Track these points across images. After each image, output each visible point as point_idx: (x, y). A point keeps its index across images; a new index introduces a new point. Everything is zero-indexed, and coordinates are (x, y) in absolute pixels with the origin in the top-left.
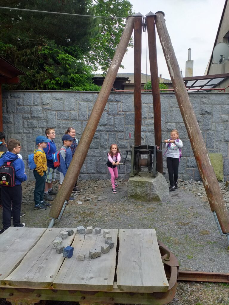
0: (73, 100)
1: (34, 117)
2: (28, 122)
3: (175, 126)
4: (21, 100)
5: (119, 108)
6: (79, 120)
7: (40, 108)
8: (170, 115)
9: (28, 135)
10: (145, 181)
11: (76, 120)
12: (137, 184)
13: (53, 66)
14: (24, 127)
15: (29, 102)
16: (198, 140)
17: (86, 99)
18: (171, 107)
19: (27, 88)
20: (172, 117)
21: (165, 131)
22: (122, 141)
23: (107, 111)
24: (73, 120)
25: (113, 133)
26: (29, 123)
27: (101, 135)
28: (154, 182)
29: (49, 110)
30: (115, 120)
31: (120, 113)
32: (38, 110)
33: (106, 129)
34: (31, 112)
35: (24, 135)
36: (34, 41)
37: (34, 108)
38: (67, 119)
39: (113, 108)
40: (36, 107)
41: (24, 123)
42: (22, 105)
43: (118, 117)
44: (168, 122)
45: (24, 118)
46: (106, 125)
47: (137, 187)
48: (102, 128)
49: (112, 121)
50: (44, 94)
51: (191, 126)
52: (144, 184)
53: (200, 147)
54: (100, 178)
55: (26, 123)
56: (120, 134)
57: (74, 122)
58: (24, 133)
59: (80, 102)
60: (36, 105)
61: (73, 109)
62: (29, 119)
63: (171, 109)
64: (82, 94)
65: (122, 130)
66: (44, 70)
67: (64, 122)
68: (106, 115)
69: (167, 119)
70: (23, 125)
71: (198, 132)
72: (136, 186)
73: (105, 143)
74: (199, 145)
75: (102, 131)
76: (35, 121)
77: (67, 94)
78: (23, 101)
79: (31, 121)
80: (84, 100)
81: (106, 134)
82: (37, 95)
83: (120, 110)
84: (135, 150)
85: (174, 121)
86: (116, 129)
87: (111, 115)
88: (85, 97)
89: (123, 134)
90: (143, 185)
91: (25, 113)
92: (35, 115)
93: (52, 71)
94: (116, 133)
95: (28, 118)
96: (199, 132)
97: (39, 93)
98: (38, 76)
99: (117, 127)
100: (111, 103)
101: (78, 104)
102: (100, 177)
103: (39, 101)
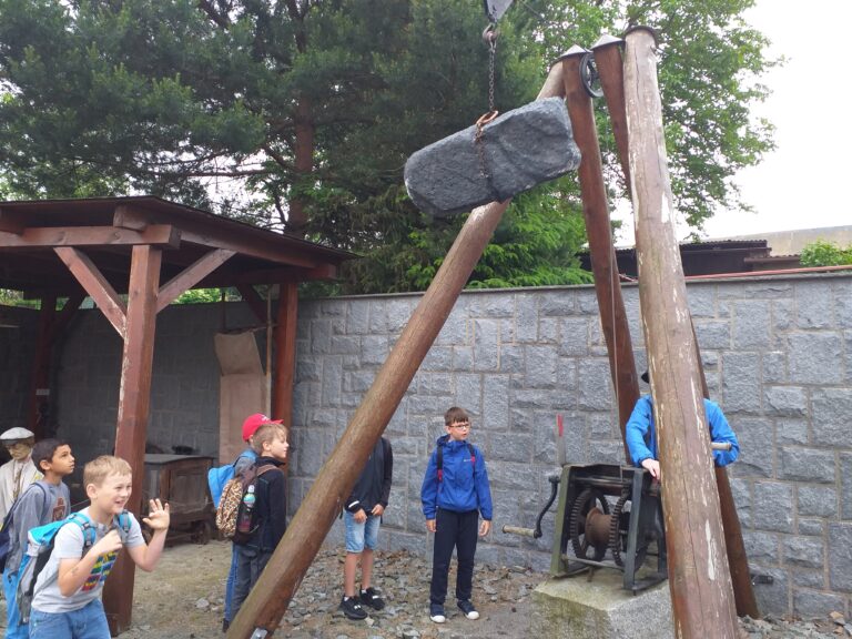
0: (461, 315)
1: (367, 363)
2: (353, 377)
3: (802, 397)
4: (343, 321)
5: (593, 333)
6: (475, 372)
7: (381, 340)
8: (780, 358)
10: (585, 603)
11: (467, 371)
14: (343, 391)
15: (359, 326)
17: (496, 312)
18: (781, 328)
20: (787, 364)
21: (761, 413)
26: (356, 381)
32: (376, 345)
34: (362, 350)
35: (343, 412)
37: (369, 340)
39: (574, 335)
40: (374, 337)
41: (344, 380)
42: (344, 331)
43: (589, 362)
45: (346, 368)
46: (550, 387)
48: (540, 396)
49: (571, 374)
50: (394, 302)
55: (348, 379)
56: (597, 417)
57: (460, 377)
58: (344, 406)
59: (480, 321)
60: (374, 333)
61: (460, 342)
62: (356, 369)
63: (780, 334)
64: (485, 298)
65: (604, 405)
67: (436, 377)
69: (769, 372)
70: (343, 386)
73: (548, 447)
75: (539, 407)
76: (369, 376)
78: (347, 322)
80: (490, 314)
81: (552, 417)
82: (377, 306)
83: (595, 340)
86: (582, 401)
87: (567, 356)
89: (609, 420)
91: (349, 353)
92: (369, 358)
94: (583, 413)
95: (354, 365)
97: (383, 302)
99: (586, 393)
100: (568, 320)
101: (474, 325)
103: (381, 322)
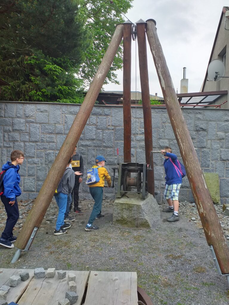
0: (58, 112)
1: (16, 130)
2: (9, 135)
3: (168, 143)
4: (3, 112)
5: (108, 122)
6: (65, 134)
7: (22, 121)
8: (163, 131)
9: (9, 149)
10: (133, 203)
11: (62, 134)
12: (124, 207)
13: (39, 77)
14: (4, 140)
15: (11, 114)
16: (191, 158)
17: (73, 112)
18: (163, 123)
19: (11, 99)
20: (164, 133)
21: (157, 147)
22: (111, 157)
23: (95, 125)
24: (58, 133)
25: (101, 149)
26: (10, 137)
27: (88, 151)
28: (143, 205)
29: (32, 122)
30: (104, 135)
31: (109, 127)
32: (20, 123)
33: (94, 144)
34: (13, 125)
35: (4, 149)
36: (20, 51)
37: (16, 120)
38: (51, 133)
39: (102, 122)
40: (18, 119)
41: (4, 136)
42: (3, 116)
43: (107, 131)
44: (160, 138)
45: (5, 131)
46: (93, 140)
47: (124, 210)
48: (90, 143)
49: (101, 135)
50: (28, 105)
51: (183, 143)
52: (131, 207)
53: (194, 167)
54: (86, 198)
55: (6, 136)
56: (109, 149)
57: (59, 136)
58: (4, 147)
59: (66, 115)
60: (18, 117)
61: (58, 123)
62: (10, 132)
63: (163, 124)
64: (69, 107)
65: (111, 146)
66: (30, 81)
67: (48, 136)
68: (95, 129)
69: (160, 135)
70: (4, 139)
71: (191, 149)
72: (122, 210)
73: (92, 159)
74: (192, 165)
75: (89, 146)
76: (17, 135)
77: (53, 106)
78: (5, 112)
79: (12, 134)
80: (71, 113)
81: (94, 150)
82: (20, 106)
83: (109, 124)
84: (123, 167)
85: (167, 137)
86: (104, 144)
87: (100, 129)
88: (72, 110)
89: (113, 150)
90: (130, 209)
91: (6, 125)
92: (16, 127)
93: (37, 82)
94: (104, 148)
95: (9, 130)
96: (193, 149)
97: (22, 105)
98: (24, 87)
99: (105, 142)
100: (100, 117)
101: (64, 117)
102: (86, 196)
103: (22, 112)
